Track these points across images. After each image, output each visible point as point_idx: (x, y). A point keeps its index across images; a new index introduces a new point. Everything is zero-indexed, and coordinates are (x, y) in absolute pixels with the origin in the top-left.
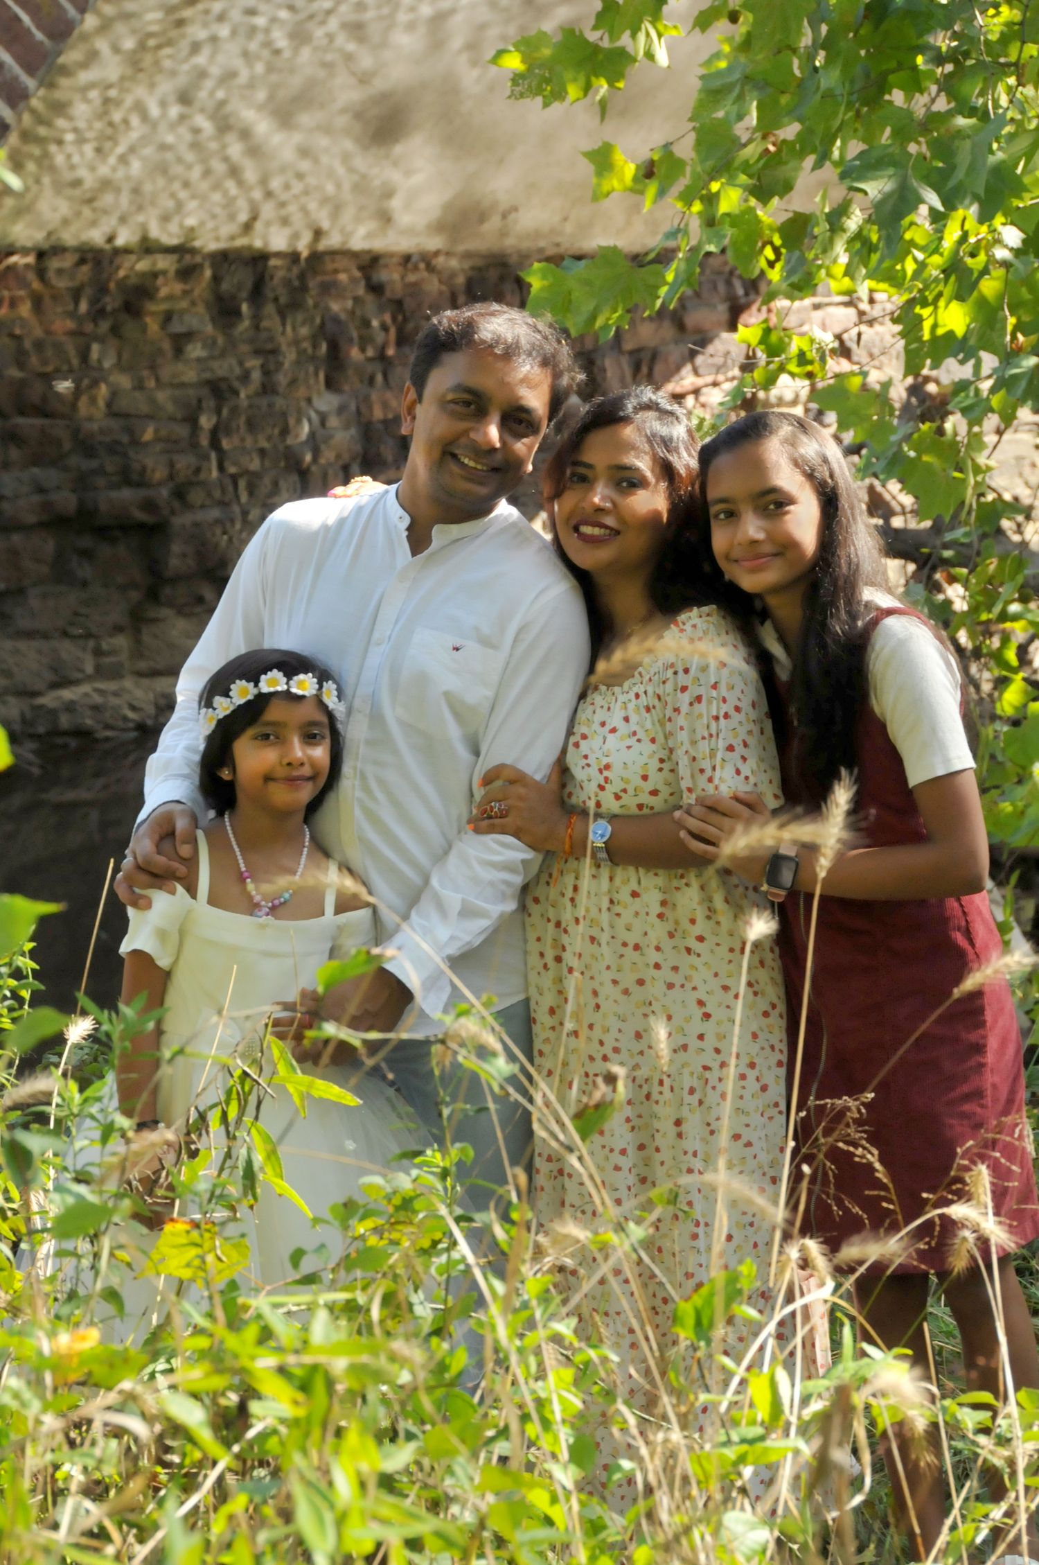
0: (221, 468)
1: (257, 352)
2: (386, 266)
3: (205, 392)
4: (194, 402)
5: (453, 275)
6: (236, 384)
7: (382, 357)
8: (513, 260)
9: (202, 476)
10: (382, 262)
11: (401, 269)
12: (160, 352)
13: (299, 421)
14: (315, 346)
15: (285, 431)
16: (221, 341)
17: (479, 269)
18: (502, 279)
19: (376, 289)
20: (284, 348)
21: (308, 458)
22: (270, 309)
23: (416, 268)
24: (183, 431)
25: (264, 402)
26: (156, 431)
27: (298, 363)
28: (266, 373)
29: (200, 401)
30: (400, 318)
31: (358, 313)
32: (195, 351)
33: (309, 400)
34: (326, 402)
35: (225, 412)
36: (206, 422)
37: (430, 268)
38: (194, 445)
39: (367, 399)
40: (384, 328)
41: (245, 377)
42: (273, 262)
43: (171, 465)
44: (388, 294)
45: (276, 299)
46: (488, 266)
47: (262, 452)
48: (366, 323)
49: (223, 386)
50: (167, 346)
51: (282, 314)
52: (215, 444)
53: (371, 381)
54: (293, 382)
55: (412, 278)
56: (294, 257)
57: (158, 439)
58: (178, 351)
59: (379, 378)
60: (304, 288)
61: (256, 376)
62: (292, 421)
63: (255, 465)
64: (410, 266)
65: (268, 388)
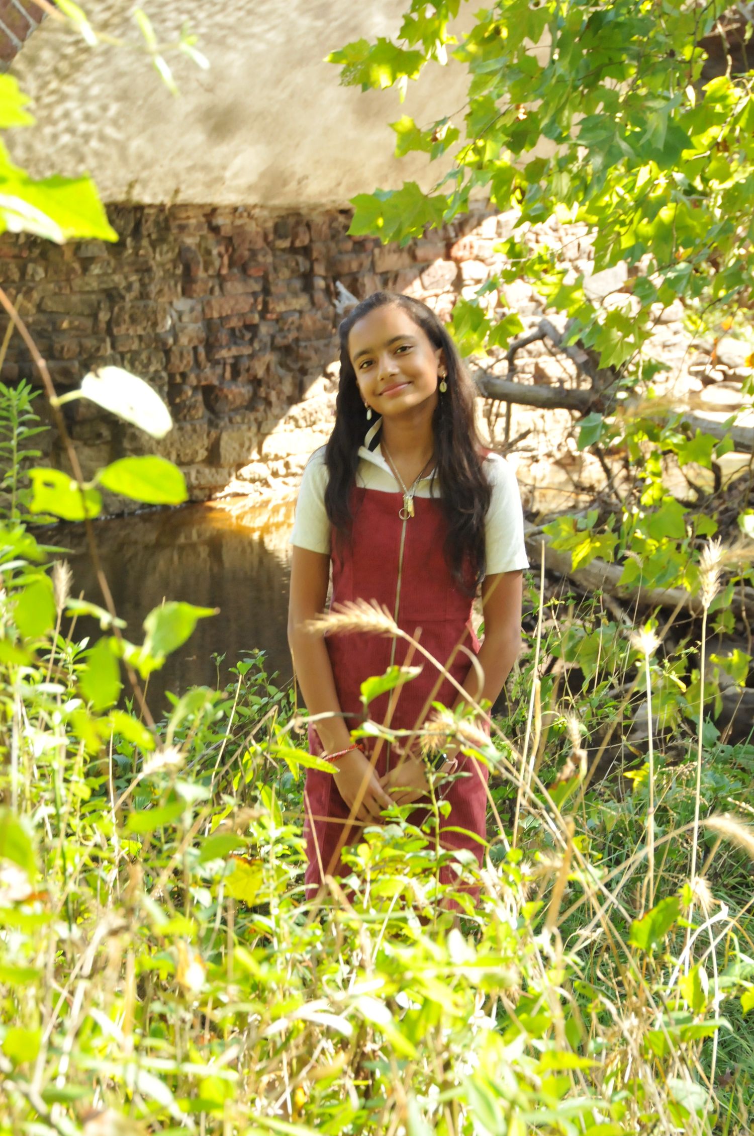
0: (113, 347)
1: (137, 271)
2: (221, 215)
3: (102, 297)
4: (96, 304)
5: (265, 221)
6: (123, 292)
7: (219, 275)
8: (304, 211)
9: (101, 353)
10: (219, 211)
11: (231, 216)
12: (73, 270)
13: (164, 318)
14: (175, 267)
15: (155, 324)
16: (113, 263)
17: (282, 217)
18: (298, 224)
19: (215, 230)
20: (155, 268)
21: (171, 341)
22: (145, 242)
23: (241, 216)
24: (88, 323)
25: (141, 304)
26: (71, 323)
27: (163, 279)
28: (143, 285)
29: (99, 303)
30: (230, 249)
31: (203, 245)
32: (96, 270)
33: (171, 303)
34: (182, 304)
35: (116, 309)
36: (104, 316)
37: (250, 216)
38: (95, 332)
39: (209, 303)
40: (220, 255)
41: (129, 287)
42: (147, 211)
43: (81, 346)
44: (223, 233)
45: (149, 235)
46: (288, 215)
47: (140, 337)
48: (208, 252)
49: (115, 293)
50: (77, 266)
51: (153, 245)
52: (109, 331)
53: (212, 291)
54: (160, 292)
55: (238, 222)
56: (161, 207)
57: (72, 328)
58: (85, 270)
59: (217, 289)
60: (167, 228)
61: (136, 286)
62: (159, 318)
63: (135, 346)
64: (237, 214)
65: (144, 295)
